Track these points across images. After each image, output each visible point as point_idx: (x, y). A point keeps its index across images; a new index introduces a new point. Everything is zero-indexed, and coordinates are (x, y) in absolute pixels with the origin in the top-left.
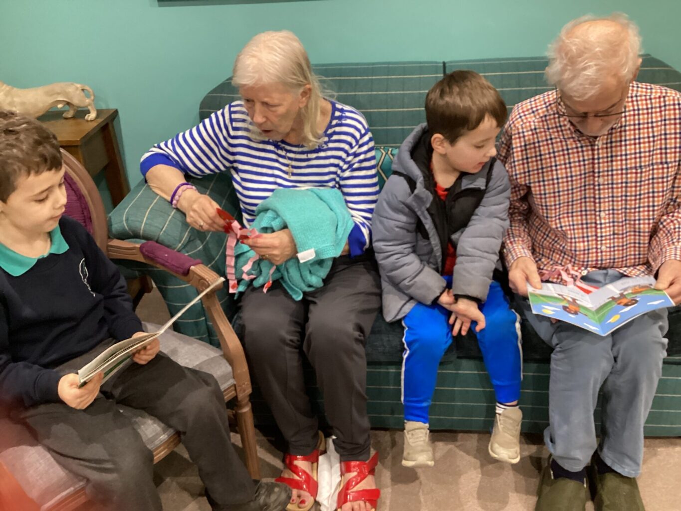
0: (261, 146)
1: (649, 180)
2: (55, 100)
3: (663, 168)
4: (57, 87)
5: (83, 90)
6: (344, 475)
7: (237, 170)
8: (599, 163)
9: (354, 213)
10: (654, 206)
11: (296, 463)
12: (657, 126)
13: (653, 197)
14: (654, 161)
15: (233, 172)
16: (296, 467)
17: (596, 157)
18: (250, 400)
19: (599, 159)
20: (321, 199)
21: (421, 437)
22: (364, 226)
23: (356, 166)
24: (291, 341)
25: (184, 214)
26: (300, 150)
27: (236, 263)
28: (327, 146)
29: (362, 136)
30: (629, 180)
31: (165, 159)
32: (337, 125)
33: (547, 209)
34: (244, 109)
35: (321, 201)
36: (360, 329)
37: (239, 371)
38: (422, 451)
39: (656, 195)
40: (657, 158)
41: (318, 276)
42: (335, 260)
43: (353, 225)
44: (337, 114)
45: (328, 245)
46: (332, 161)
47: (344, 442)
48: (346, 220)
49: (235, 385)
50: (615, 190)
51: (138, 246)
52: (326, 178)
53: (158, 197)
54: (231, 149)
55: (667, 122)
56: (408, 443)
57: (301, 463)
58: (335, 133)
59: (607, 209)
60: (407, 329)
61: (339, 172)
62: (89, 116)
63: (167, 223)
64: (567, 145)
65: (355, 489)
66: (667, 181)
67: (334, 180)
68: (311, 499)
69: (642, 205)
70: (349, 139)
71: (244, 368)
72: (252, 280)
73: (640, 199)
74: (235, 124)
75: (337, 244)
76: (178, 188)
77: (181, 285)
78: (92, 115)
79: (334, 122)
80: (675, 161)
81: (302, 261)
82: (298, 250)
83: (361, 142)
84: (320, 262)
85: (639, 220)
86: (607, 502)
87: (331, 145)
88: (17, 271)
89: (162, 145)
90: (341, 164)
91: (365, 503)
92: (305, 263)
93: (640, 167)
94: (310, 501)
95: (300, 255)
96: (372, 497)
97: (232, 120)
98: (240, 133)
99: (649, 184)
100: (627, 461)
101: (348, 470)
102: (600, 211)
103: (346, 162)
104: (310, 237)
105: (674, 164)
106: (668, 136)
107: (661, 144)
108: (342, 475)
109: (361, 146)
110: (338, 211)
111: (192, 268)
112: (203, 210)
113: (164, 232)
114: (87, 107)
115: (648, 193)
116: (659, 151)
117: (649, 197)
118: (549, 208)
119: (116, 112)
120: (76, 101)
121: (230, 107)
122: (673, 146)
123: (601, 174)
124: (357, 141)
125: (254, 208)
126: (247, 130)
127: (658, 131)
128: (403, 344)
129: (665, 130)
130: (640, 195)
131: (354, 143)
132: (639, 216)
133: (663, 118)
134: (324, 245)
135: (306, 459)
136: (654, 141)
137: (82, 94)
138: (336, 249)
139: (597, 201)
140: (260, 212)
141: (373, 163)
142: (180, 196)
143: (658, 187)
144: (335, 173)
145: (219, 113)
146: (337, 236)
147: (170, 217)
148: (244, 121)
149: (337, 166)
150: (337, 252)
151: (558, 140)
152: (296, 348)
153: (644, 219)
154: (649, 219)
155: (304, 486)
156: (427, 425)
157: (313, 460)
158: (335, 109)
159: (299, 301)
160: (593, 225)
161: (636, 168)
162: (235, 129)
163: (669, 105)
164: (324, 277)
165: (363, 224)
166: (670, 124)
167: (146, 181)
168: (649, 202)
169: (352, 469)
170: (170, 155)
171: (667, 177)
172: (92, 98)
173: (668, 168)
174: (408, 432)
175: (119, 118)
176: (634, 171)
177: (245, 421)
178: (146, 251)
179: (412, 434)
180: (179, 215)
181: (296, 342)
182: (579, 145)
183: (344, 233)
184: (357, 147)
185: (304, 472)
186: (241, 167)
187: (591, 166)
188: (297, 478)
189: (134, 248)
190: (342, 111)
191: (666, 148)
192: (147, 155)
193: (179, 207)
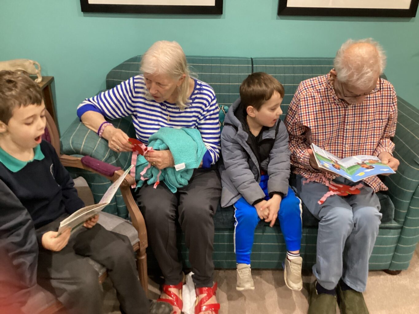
0: (152, 103)
1: (372, 128)
2: (16, 69)
3: (380, 122)
4: (19, 62)
5: (34, 64)
6: (198, 296)
7: (136, 116)
8: (348, 117)
9: (206, 144)
10: (374, 142)
11: (170, 289)
12: (378, 99)
13: (374, 137)
14: (376, 118)
15: (133, 117)
16: (170, 292)
17: (347, 114)
18: (146, 252)
19: (348, 115)
20: (188, 134)
21: (247, 273)
22: (212, 152)
23: (208, 117)
24: (172, 216)
25: (107, 141)
26: (175, 106)
27: (136, 170)
28: (192, 105)
29: (212, 100)
30: (362, 128)
31: (93, 108)
32: (197, 94)
33: (318, 142)
34: (143, 81)
35: (188, 135)
36: (211, 208)
37: (142, 234)
38: (248, 281)
39: (375, 136)
40: (377, 117)
41: (186, 179)
42: (195, 169)
43: (206, 150)
44: (198, 87)
45: (193, 161)
46: (194, 114)
47: (199, 276)
48: (202, 147)
49: (139, 242)
50: (355, 133)
51: (80, 159)
52: (191, 124)
53: (90, 130)
54: (133, 104)
55: (384, 97)
56: (239, 277)
57: (173, 290)
58: (196, 98)
59: (349, 143)
60: (236, 209)
61: (198, 120)
62: (37, 80)
63: (97, 145)
64: (331, 106)
65: (206, 304)
66: (382, 129)
67: (195, 124)
68: (180, 311)
69: (367, 141)
70: (205, 102)
71: (144, 232)
72: (146, 181)
73: (367, 138)
74: (136, 90)
75: (197, 161)
76: (102, 125)
77: (103, 183)
78: (39, 80)
79: (196, 92)
80: (386, 119)
81: (177, 170)
82: (175, 163)
83: (211, 104)
84: (186, 171)
85: (366, 149)
86: (348, 306)
87: (194, 105)
88: (15, 169)
89: (91, 99)
90: (200, 116)
91: (212, 312)
92: (178, 171)
93: (369, 121)
94: (179, 311)
95: (176, 166)
96: (216, 307)
97: (135, 87)
98: (140, 95)
99: (372, 130)
100: (359, 283)
101: (201, 293)
102: (345, 144)
103: (202, 115)
104: (182, 156)
105: (385, 120)
106: (383, 105)
107: (379, 109)
108: (197, 296)
109: (211, 106)
110: (198, 141)
111: (116, 172)
112: (119, 140)
113: (95, 150)
114: (36, 74)
115: (371, 135)
116: (378, 113)
117: (371, 137)
118: (319, 141)
119: (52, 79)
120: (29, 71)
121: (134, 79)
122: (386, 110)
123: (348, 124)
124: (209, 103)
125: (147, 139)
126: (144, 93)
127: (378, 102)
128: (235, 218)
129: (382, 101)
130: (367, 136)
131: (207, 104)
132: (366, 147)
133: (382, 95)
134: (190, 161)
135: (176, 287)
136: (376, 107)
137: (34, 67)
138: (196, 164)
139: (345, 138)
140: (151, 141)
141: (217, 115)
142: (103, 130)
143: (377, 132)
144: (196, 121)
145: (127, 82)
146: (197, 156)
147: (98, 142)
148: (142, 88)
149: (197, 117)
150: (197, 166)
151: (327, 103)
152: (174, 220)
153: (368, 149)
154: (371, 149)
155: (175, 303)
156: (249, 265)
157: (179, 287)
158: (196, 84)
159: (175, 193)
160: (341, 151)
161: (366, 121)
162: (136, 92)
163: (385, 88)
164: (189, 180)
165: (211, 151)
166: (385, 99)
167: (81, 121)
168: (371, 140)
169: (204, 292)
170: (96, 106)
171: (382, 127)
172: (40, 69)
173: (382, 122)
174: (239, 270)
175: (54, 83)
176: (365, 123)
177: (143, 265)
178: (85, 162)
179: (241, 271)
180: (103, 141)
181: (174, 216)
182: (338, 107)
183: (201, 155)
184: (209, 106)
185: (175, 295)
186: (139, 115)
187: (343, 119)
188: (170, 298)
189: (78, 160)
190: (200, 85)
191: (382, 111)
192: (81, 105)
193: (103, 136)
